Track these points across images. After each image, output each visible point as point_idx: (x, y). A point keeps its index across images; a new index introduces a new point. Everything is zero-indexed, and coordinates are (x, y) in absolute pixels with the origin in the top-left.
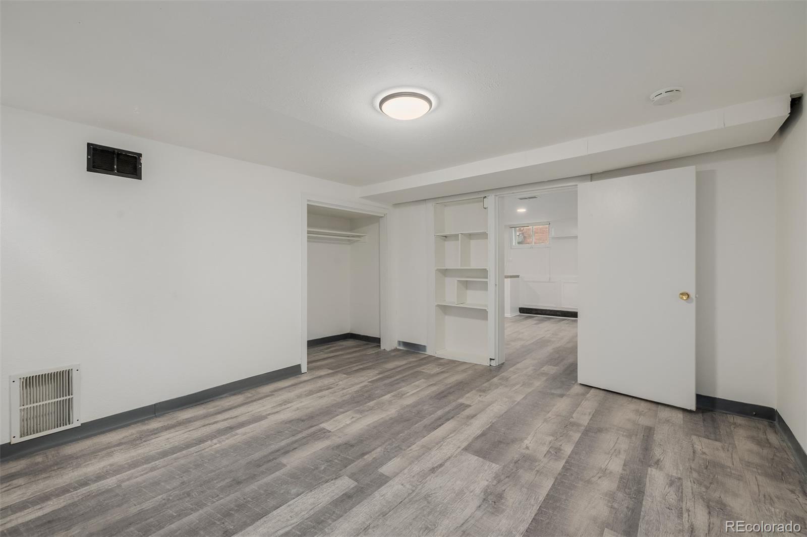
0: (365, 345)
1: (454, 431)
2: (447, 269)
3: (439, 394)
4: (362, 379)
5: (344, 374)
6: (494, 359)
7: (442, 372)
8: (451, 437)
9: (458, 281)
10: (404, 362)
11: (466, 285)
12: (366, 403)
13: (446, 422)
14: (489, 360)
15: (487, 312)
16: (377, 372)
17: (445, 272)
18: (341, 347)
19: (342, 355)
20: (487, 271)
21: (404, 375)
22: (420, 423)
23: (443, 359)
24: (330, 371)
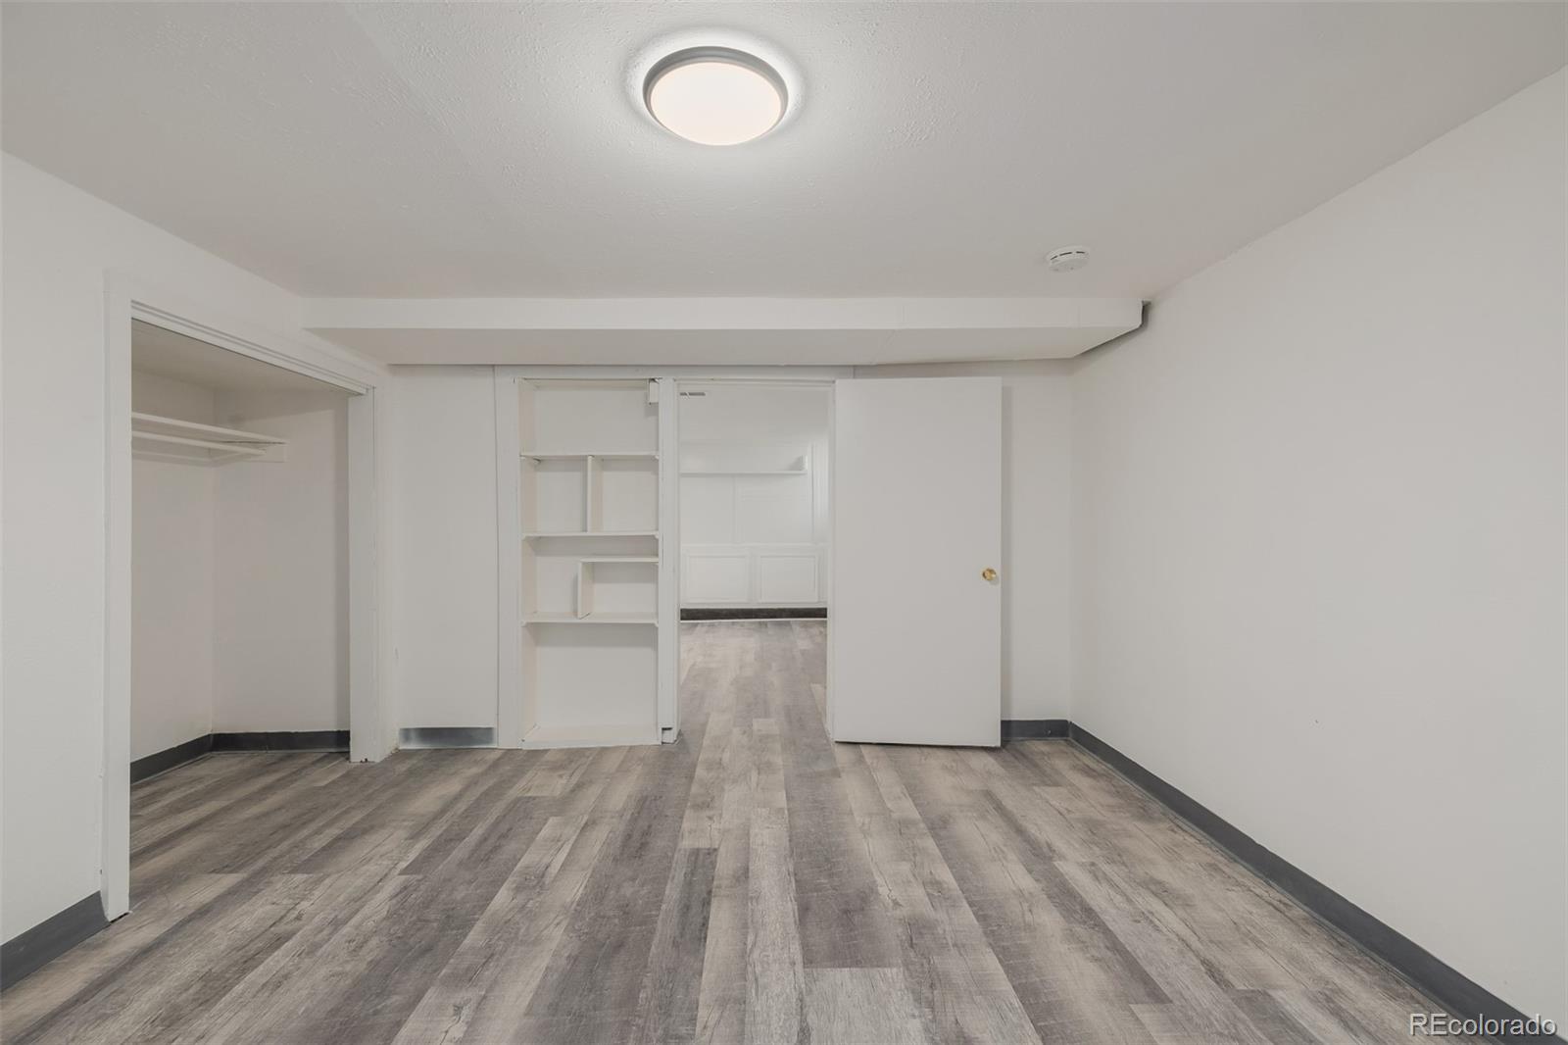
0: (281, 760)
1: (745, 925)
2: (540, 537)
3: (625, 844)
4: (373, 869)
5: (295, 871)
6: (670, 729)
7: (580, 786)
8: (754, 944)
9: (584, 563)
10: (454, 786)
11: (594, 571)
12: (457, 943)
13: (708, 913)
14: (660, 730)
15: (657, 628)
16: (402, 834)
17: (538, 545)
18: (200, 787)
19: (226, 810)
20: (657, 540)
21: (491, 819)
22: (656, 941)
23: (546, 751)
24: (230, 880)
